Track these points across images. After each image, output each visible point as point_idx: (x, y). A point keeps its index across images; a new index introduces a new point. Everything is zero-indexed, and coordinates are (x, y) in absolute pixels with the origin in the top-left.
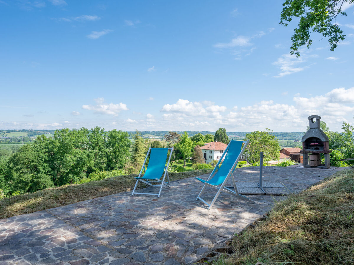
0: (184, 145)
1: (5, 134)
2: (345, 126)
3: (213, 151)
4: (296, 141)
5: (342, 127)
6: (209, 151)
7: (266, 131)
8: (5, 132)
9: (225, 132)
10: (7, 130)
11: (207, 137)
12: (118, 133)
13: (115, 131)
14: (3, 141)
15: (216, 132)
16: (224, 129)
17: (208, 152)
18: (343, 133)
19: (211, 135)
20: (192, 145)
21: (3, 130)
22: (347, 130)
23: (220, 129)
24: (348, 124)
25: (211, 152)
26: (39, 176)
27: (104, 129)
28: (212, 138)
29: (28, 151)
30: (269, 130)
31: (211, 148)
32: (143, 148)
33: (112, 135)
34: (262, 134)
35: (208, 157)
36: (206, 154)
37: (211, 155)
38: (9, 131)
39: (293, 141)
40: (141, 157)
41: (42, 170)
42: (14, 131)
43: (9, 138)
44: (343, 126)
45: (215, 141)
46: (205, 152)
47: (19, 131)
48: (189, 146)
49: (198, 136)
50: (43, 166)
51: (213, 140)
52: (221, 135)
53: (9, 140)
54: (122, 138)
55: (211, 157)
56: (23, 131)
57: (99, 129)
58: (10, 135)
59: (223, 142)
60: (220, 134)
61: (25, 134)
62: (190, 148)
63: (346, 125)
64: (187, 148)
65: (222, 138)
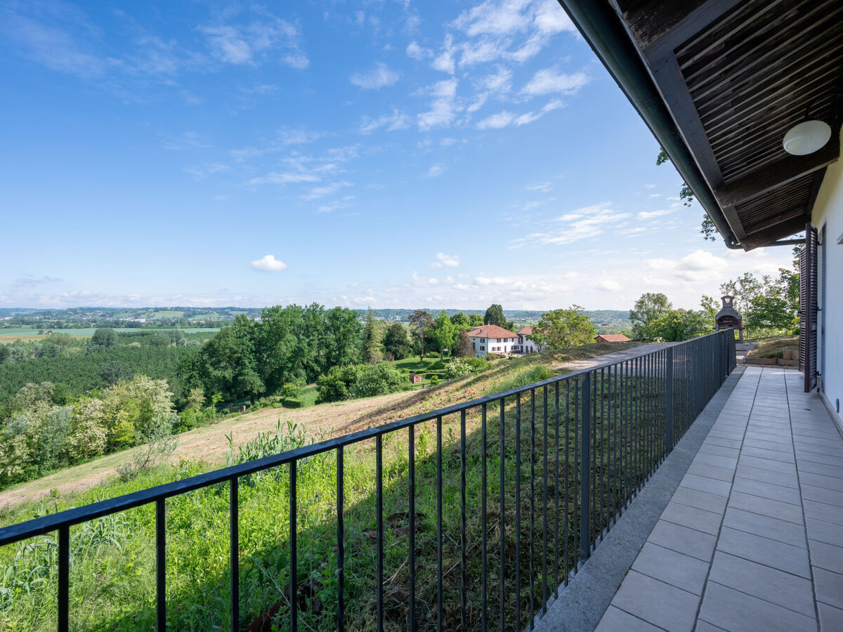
0: (442, 330)
1: (152, 314)
2: (705, 301)
3: (486, 340)
4: (605, 325)
5: (701, 303)
6: (479, 339)
7: (573, 308)
8: (152, 310)
9: (501, 310)
10: (154, 307)
11: (472, 317)
12: (343, 312)
13: (338, 309)
14: (151, 324)
15: (487, 311)
16: (500, 306)
17: (478, 342)
18: (702, 312)
19: (479, 315)
20: (453, 330)
21: (149, 308)
22: (709, 307)
23: (494, 306)
24: (711, 298)
25: (483, 340)
26: (246, 372)
27: (323, 306)
28: (479, 320)
29: (228, 337)
30: (578, 307)
31: (483, 335)
32: (379, 334)
33: (334, 315)
34: (569, 313)
35: (478, 348)
36: (474, 343)
37: (483, 345)
38: (157, 310)
39: (600, 325)
40: (376, 348)
41: (248, 364)
42: (165, 309)
43: (158, 320)
44: (702, 301)
45: (486, 324)
46: (474, 341)
47: (172, 309)
48: (449, 332)
49: (459, 316)
50: (249, 358)
51: (483, 323)
52: (496, 314)
53: (159, 323)
54: (350, 319)
55: (483, 348)
56: (177, 309)
57: (317, 306)
58: (159, 316)
59: (499, 326)
60: (493, 314)
61: (180, 314)
62: (452, 335)
63: (707, 299)
64: (447, 335)
65: (497, 320)
